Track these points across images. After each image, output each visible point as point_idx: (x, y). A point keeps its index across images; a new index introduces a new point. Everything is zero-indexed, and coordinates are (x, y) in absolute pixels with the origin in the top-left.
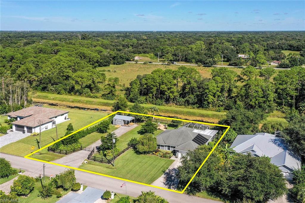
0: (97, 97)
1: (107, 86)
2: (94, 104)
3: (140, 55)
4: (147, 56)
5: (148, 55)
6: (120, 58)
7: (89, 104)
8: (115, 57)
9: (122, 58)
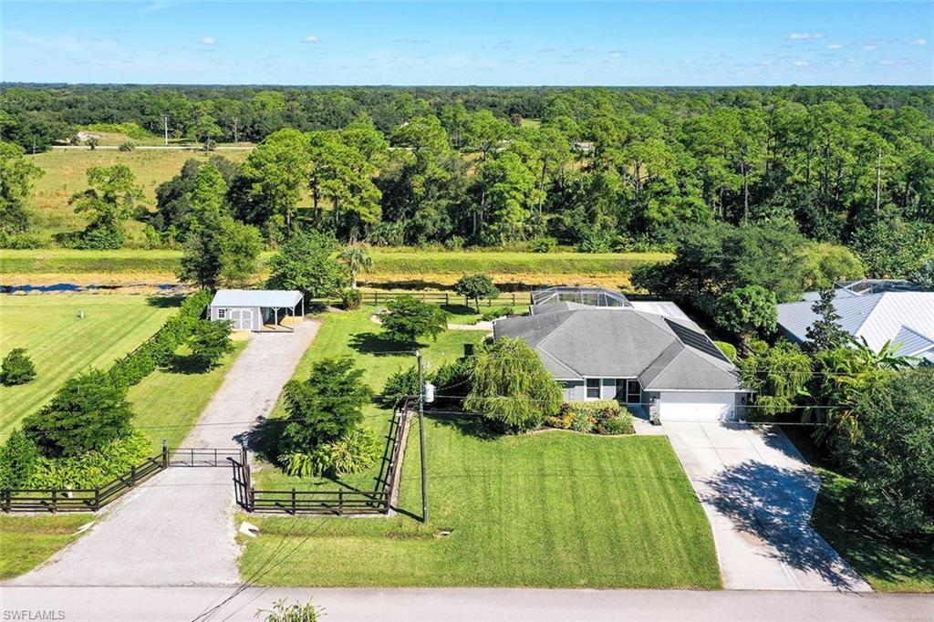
0: (36, 245)
1: (85, 201)
2: (43, 270)
3: (90, 127)
4: (118, 131)
5: (119, 127)
6: (34, 133)
7: (18, 270)
8: (13, 127)
9: (38, 131)
